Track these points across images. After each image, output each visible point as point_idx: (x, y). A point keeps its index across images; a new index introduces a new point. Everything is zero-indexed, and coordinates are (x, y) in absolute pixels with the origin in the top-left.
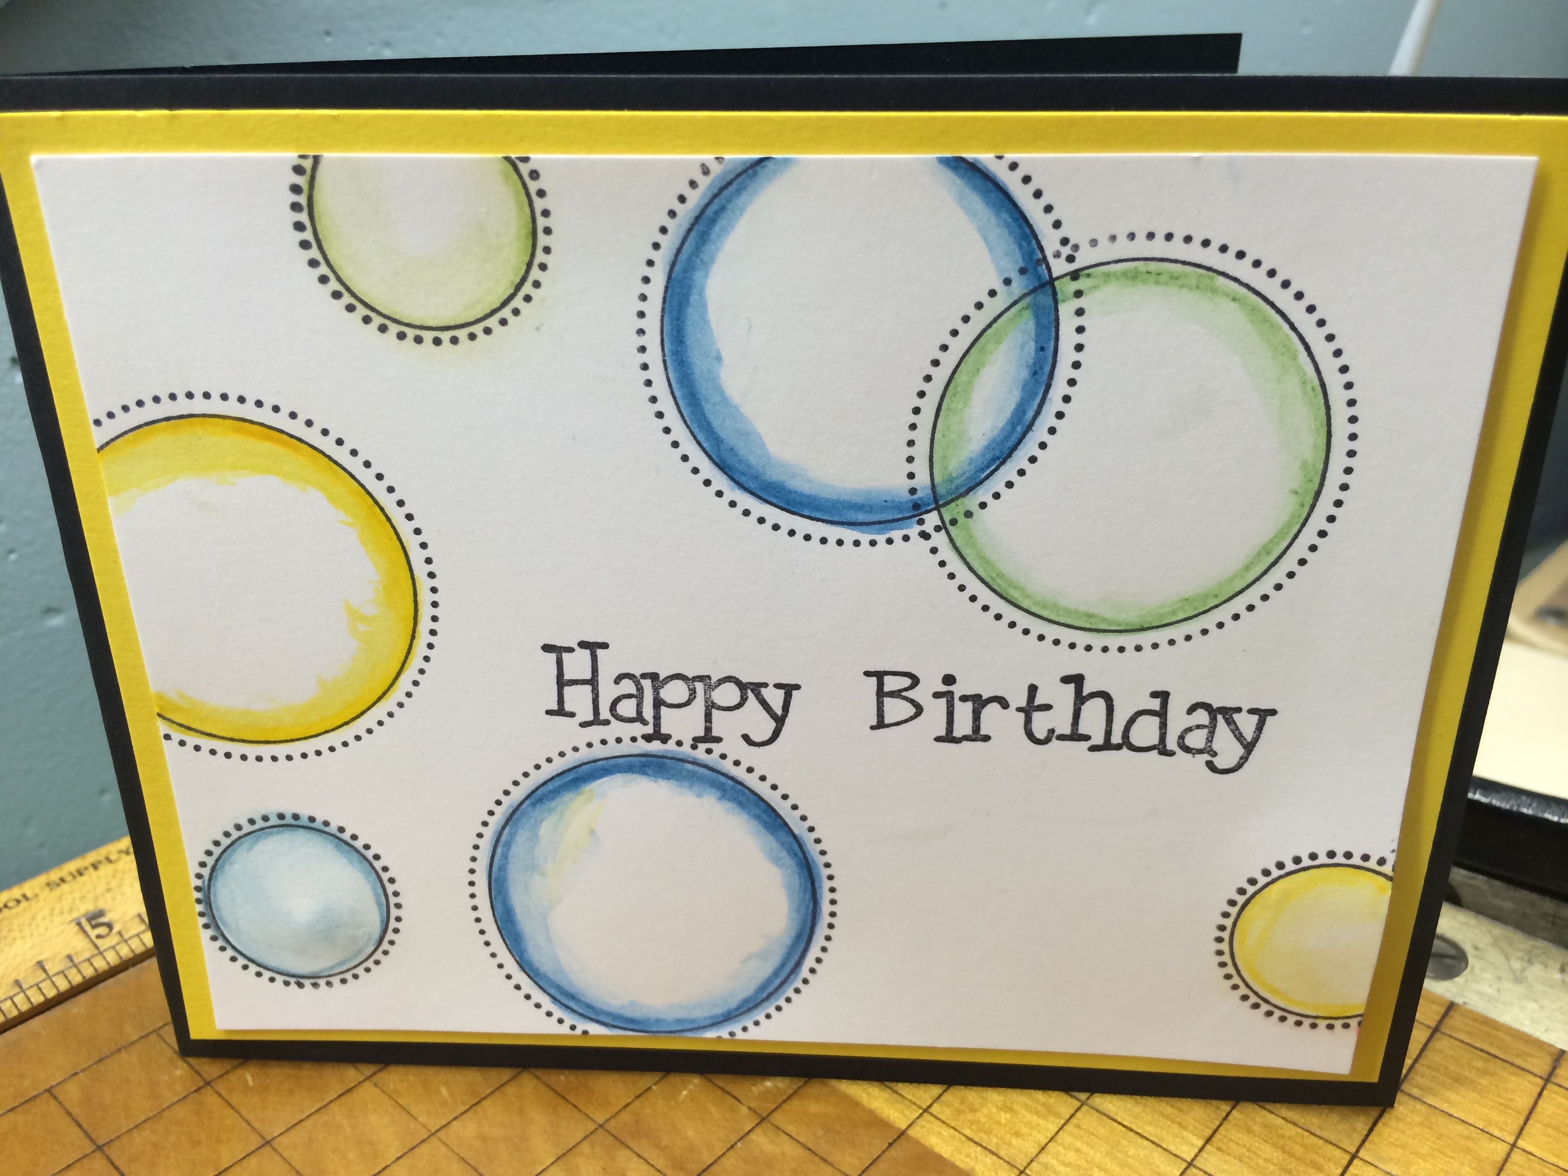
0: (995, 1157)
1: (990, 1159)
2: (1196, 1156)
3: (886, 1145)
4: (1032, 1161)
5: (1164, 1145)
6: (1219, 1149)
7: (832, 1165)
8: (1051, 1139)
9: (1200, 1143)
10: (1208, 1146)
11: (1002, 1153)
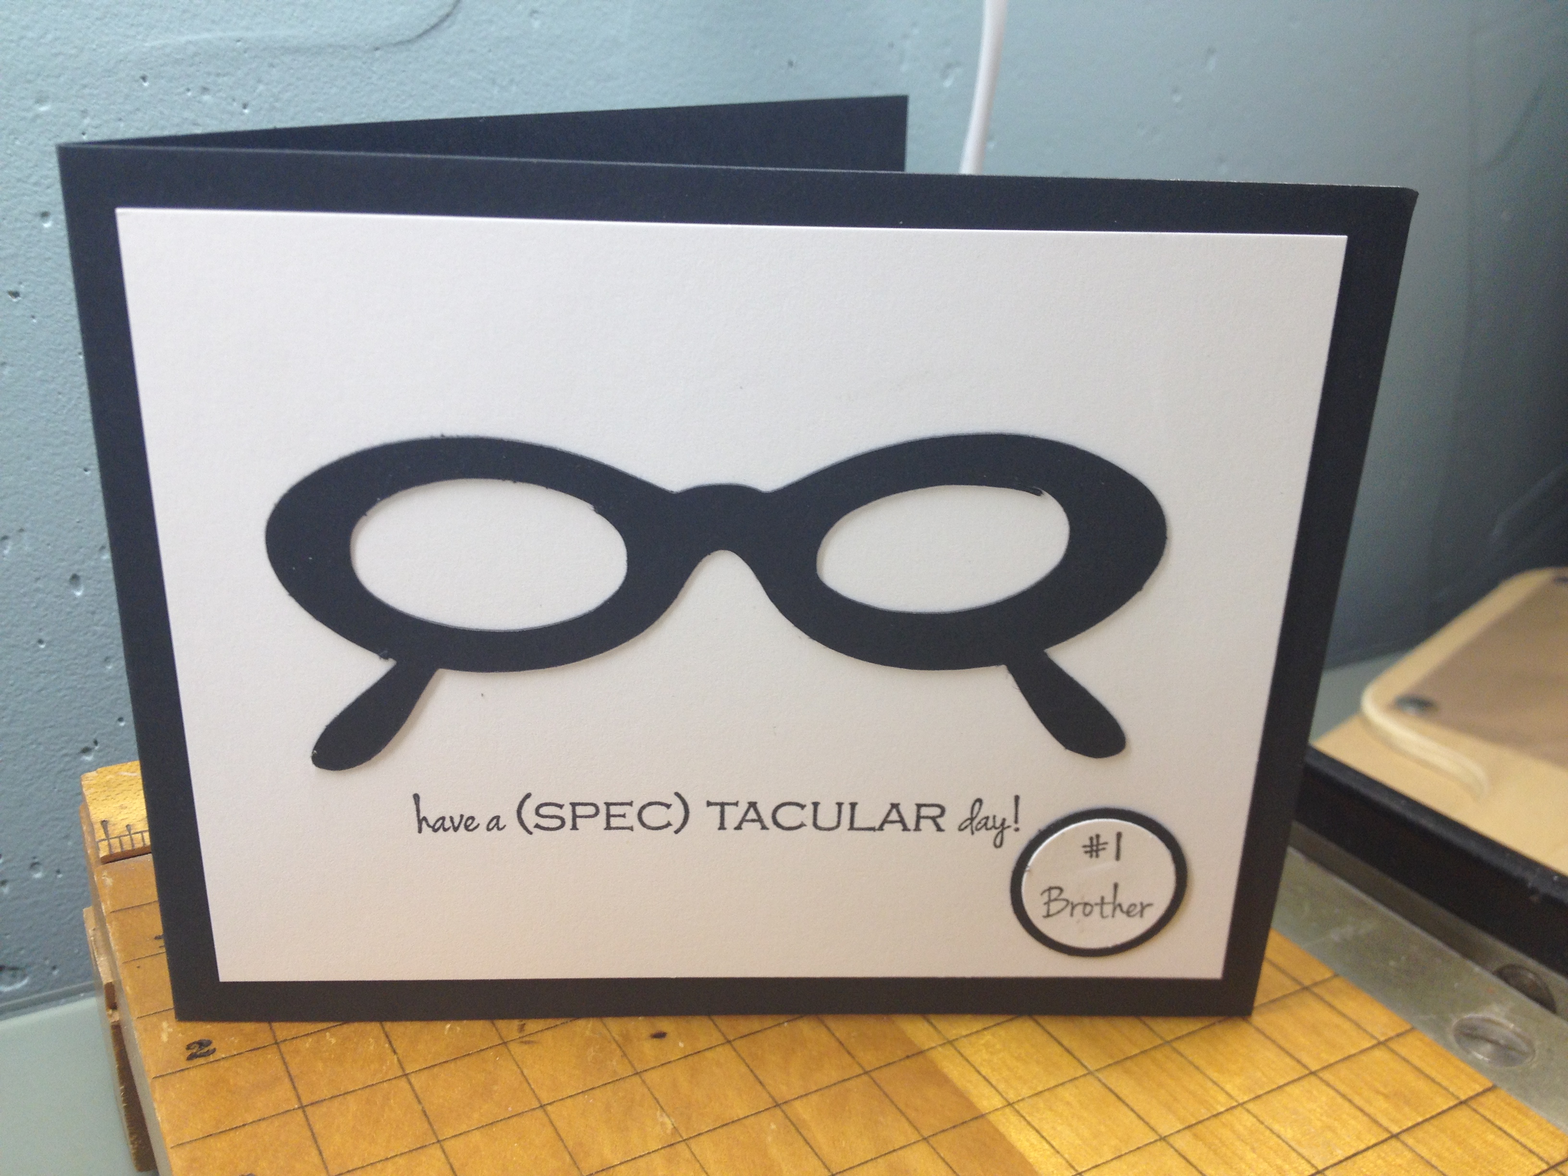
0: (992, 1089)
1: (987, 1090)
2: (1172, 1134)
3: (904, 1056)
4: (1023, 1099)
5: (1147, 1119)
6: (1196, 1136)
7: (853, 1057)
8: (1048, 1089)
9: (1180, 1126)
10: (1187, 1131)
11: (1001, 1087)
